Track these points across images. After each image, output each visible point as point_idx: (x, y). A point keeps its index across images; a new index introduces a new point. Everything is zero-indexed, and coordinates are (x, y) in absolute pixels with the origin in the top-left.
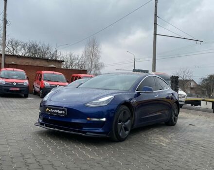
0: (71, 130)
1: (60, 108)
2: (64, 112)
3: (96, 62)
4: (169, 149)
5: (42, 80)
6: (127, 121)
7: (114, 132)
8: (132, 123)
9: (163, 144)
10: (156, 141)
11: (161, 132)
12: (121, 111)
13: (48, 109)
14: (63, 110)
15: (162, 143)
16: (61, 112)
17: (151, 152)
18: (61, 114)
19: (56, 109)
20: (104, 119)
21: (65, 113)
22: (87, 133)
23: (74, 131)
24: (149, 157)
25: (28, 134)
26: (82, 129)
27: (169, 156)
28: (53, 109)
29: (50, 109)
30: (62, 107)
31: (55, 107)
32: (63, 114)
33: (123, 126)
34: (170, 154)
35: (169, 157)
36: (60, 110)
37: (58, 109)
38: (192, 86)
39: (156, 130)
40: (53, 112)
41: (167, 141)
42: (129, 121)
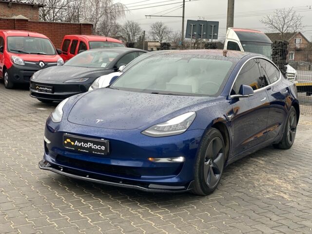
0: (118, 181)
1: (96, 140)
2: (103, 148)
3: (106, 4)
4: (300, 208)
5: (6, 51)
6: (217, 156)
7: (198, 181)
8: (226, 157)
9: (286, 196)
10: (270, 189)
11: (272, 167)
12: (209, 141)
13: (68, 140)
14: (102, 144)
15: (282, 194)
16: (98, 147)
17: (269, 215)
18: (97, 150)
19: (86, 142)
20: (180, 159)
21: (106, 148)
22: (151, 186)
23: (124, 182)
24: (272, 228)
25: (30, 186)
26: (140, 178)
27: (304, 223)
28: (80, 141)
29: (73, 140)
30: (100, 138)
31: (84, 138)
32: (101, 151)
33: (211, 166)
34: (306, 219)
35: (305, 226)
36: (94, 143)
37: (91, 142)
38: (298, 46)
39: (261, 161)
40: (81, 147)
41: (289, 187)
42: (221, 155)
